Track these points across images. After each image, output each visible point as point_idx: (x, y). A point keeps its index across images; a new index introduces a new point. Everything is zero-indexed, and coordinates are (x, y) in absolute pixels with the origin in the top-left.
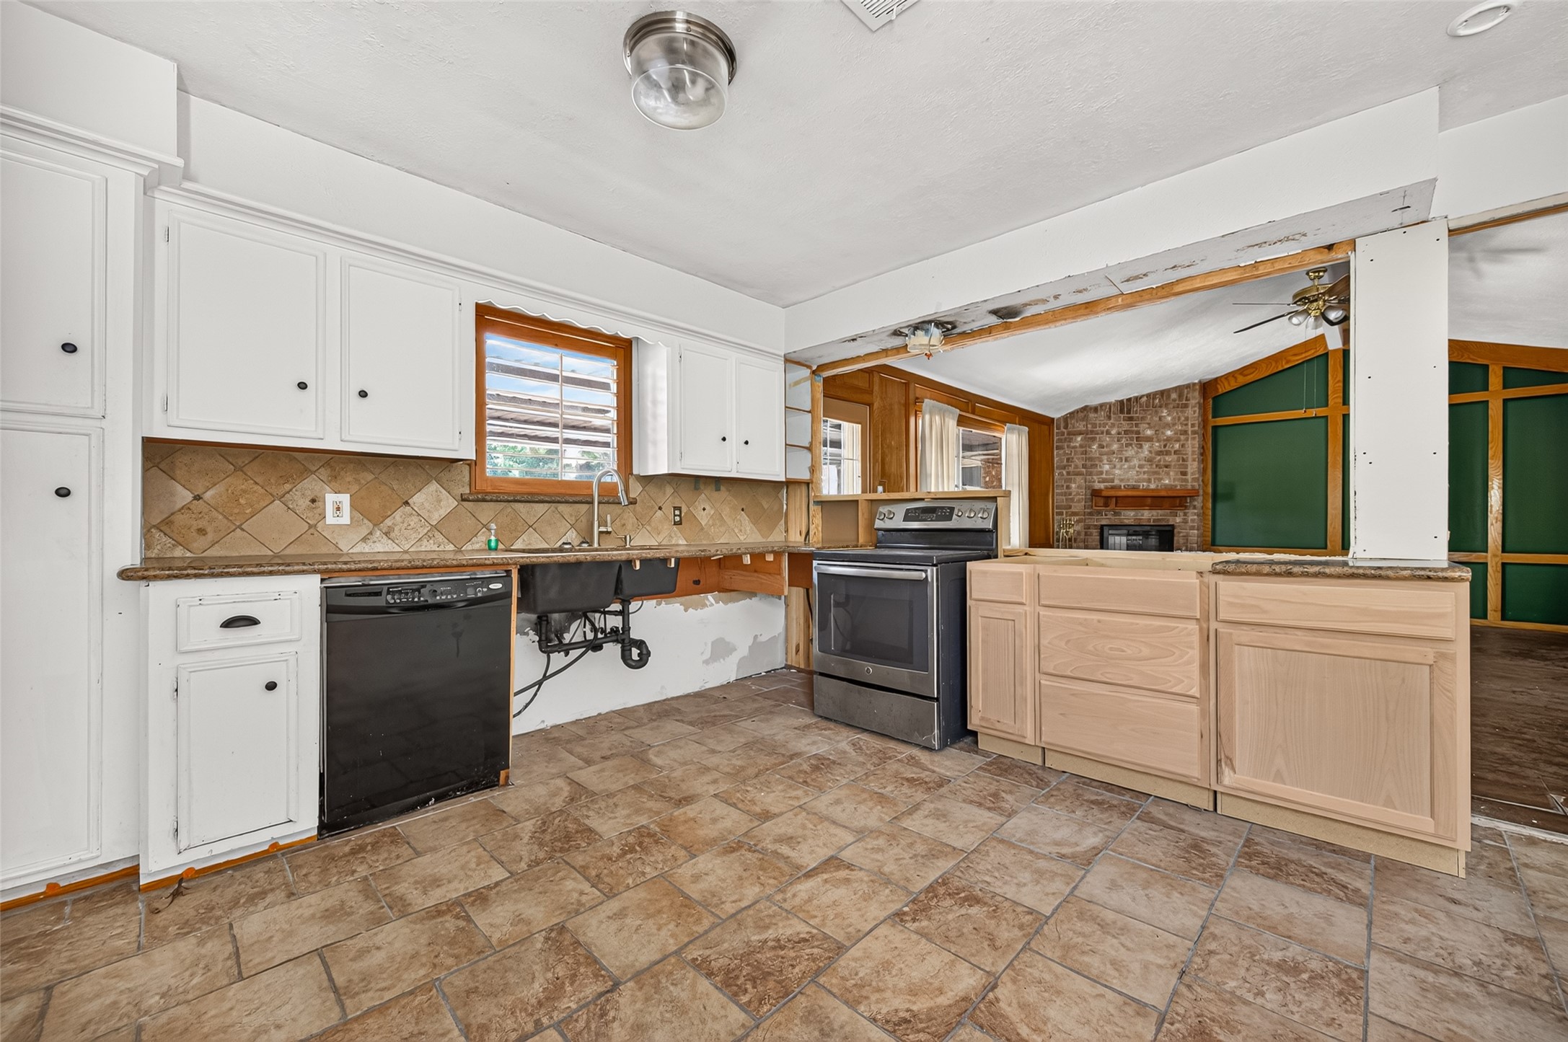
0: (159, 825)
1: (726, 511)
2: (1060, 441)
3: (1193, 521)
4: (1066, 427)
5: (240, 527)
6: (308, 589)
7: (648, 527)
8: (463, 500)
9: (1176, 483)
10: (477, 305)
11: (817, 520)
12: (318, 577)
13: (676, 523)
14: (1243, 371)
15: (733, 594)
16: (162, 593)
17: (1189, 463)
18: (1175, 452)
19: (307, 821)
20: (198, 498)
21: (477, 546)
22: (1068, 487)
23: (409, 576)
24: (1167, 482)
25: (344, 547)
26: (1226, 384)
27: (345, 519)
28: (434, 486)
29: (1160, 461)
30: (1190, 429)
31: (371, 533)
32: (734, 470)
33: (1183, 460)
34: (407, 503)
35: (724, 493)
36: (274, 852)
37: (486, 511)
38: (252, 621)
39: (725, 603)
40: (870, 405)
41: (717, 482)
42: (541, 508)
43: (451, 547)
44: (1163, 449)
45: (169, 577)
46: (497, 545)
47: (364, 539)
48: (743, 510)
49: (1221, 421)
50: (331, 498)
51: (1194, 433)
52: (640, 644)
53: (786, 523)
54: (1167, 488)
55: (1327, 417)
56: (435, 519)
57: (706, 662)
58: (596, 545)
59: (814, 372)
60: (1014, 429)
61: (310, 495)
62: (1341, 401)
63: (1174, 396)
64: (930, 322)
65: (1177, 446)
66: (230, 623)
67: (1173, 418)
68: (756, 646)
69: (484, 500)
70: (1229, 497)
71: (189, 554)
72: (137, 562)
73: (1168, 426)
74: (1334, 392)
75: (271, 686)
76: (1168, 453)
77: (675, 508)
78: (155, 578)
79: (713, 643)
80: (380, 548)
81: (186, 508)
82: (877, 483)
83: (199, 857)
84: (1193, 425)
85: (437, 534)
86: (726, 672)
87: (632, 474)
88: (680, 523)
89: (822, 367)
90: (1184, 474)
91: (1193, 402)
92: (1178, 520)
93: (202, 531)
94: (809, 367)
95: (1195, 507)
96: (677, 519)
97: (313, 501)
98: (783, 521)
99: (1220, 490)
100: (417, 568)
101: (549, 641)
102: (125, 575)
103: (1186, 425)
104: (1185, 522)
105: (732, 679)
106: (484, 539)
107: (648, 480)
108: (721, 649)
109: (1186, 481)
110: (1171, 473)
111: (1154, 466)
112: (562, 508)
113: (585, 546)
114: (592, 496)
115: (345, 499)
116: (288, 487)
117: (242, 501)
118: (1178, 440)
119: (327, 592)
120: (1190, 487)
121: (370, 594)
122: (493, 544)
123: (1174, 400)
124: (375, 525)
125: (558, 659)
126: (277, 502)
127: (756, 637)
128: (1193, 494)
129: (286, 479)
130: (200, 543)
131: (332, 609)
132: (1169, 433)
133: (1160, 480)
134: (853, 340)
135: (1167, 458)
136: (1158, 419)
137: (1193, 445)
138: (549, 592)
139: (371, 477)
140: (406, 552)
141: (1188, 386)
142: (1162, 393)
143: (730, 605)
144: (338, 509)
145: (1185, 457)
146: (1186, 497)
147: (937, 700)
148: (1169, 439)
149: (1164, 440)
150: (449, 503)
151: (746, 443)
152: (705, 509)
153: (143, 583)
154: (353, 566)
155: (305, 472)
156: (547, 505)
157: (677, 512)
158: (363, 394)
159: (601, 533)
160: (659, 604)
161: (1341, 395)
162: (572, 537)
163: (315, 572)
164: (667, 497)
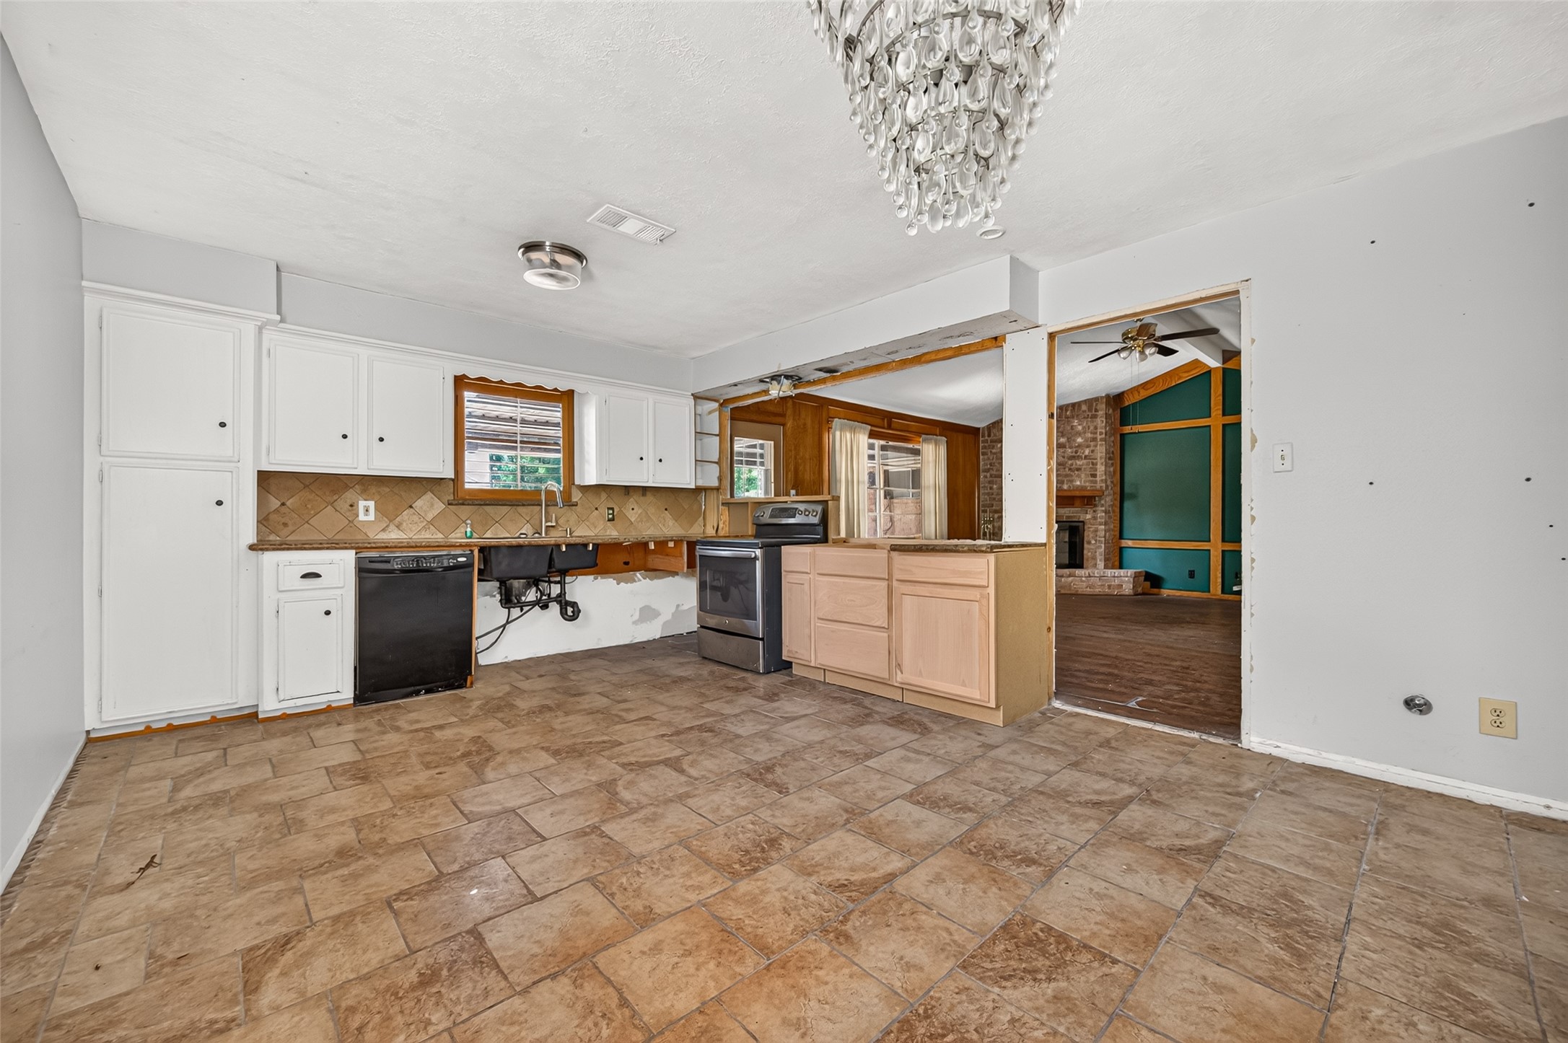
0: (268, 687)
1: (652, 510)
2: (984, 447)
3: (1101, 517)
4: (989, 436)
5: (307, 522)
6: (349, 557)
7: (587, 523)
8: (449, 504)
9: (1087, 484)
10: (455, 377)
11: (725, 516)
12: (354, 551)
13: (609, 520)
14: (1144, 385)
15: (657, 572)
16: (270, 558)
17: (1098, 466)
18: (1086, 457)
19: (347, 693)
20: (283, 504)
21: (459, 535)
22: (991, 488)
23: (409, 552)
24: (1078, 483)
25: (371, 535)
26: (1131, 398)
27: (371, 517)
28: (429, 495)
29: (1072, 465)
30: (1099, 437)
31: (387, 526)
32: (651, 481)
33: (1093, 464)
34: (411, 507)
35: (650, 497)
36: (329, 710)
37: (465, 511)
38: (317, 576)
39: (651, 579)
40: (784, 425)
41: (644, 490)
42: (505, 509)
43: (440, 536)
44: (1074, 454)
45: (274, 549)
46: (472, 535)
47: (384, 530)
48: (666, 509)
49: (1127, 429)
50: (362, 504)
51: (1101, 440)
52: (574, 605)
53: (704, 519)
54: (1078, 489)
55: (1210, 426)
56: (430, 517)
57: (635, 623)
58: (543, 535)
59: (721, 405)
60: (931, 439)
61: (349, 502)
62: (1221, 412)
63: (1084, 407)
64: (780, 376)
65: (1087, 452)
66: (305, 576)
67: (1084, 428)
68: (678, 613)
69: (463, 504)
70: (1133, 496)
71: (278, 538)
72: (256, 542)
73: (1079, 434)
74: (1216, 405)
75: (328, 613)
76: (1079, 458)
77: (609, 509)
78: (267, 550)
79: (641, 610)
80: (393, 535)
81: (277, 511)
82: (790, 487)
83: (290, 706)
84: (1101, 433)
85: (431, 527)
86: (651, 631)
87: (574, 484)
88: (612, 520)
89: (726, 401)
90: (1094, 476)
91: (1101, 413)
92: (1088, 516)
93: (285, 525)
94: (716, 401)
95: (1102, 506)
96: (610, 516)
97: (351, 506)
98: (702, 518)
99: (1127, 490)
100: (412, 547)
101: (508, 600)
102: (252, 548)
103: (1096, 433)
104: (1095, 518)
105: (658, 636)
106: (463, 530)
107: (585, 489)
108: (648, 614)
109: (1096, 482)
110: (1083, 476)
111: (1067, 469)
112: (521, 509)
113: (537, 535)
114: (541, 501)
115: (371, 504)
116: (335, 497)
117: (309, 506)
118: (1088, 446)
119: (359, 560)
120: (1098, 487)
121: (382, 562)
122: (469, 534)
123: (1084, 411)
124: (391, 521)
125: (516, 612)
126: (330, 507)
127: (678, 606)
128: (1101, 494)
129: (334, 492)
130: (286, 531)
131: (363, 571)
132: (1079, 440)
133: (1072, 481)
134: (736, 385)
135: (1078, 463)
136: (1069, 428)
137: (1101, 451)
138: (502, 565)
139: (388, 490)
140: (411, 539)
141: (1096, 399)
142: (1073, 405)
143: (655, 581)
144: (367, 511)
145: (1095, 461)
146: (1095, 497)
147: (762, 639)
148: (1080, 446)
149: (1076, 447)
150: (439, 506)
151: (660, 461)
152: (633, 511)
153: (261, 552)
154: (374, 545)
155: (347, 488)
156: (510, 508)
157: (611, 512)
158: (381, 440)
159: (547, 527)
160: (596, 579)
161: (1221, 407)
162: (528, 529)
163: (352, 548)
164: (603, 501)
